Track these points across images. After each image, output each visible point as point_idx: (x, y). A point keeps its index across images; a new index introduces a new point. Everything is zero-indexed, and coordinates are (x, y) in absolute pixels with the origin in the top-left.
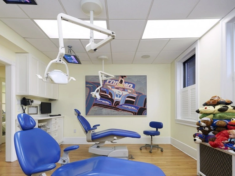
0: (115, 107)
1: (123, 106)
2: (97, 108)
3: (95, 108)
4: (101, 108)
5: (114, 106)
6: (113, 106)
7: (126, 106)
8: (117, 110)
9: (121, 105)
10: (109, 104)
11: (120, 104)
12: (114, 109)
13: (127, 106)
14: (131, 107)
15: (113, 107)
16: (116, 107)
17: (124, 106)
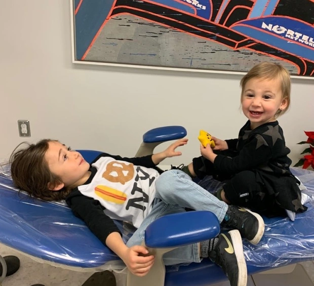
0: (223, 26)
1: (264, 26)
2: (133, 27)
3: (124, 22)
4: (157, 27)
5: (221, 22)
6: (217, 22)
7: (275, 29)
8: (233, 45)
9: (257, 23)
10: (200, 12)
11: (251, 17)
12: (219, 39)
13: (283, 29)
14: (298, 35)
15: (217, 29)
16: (232, 28)
17: (270, 27)
